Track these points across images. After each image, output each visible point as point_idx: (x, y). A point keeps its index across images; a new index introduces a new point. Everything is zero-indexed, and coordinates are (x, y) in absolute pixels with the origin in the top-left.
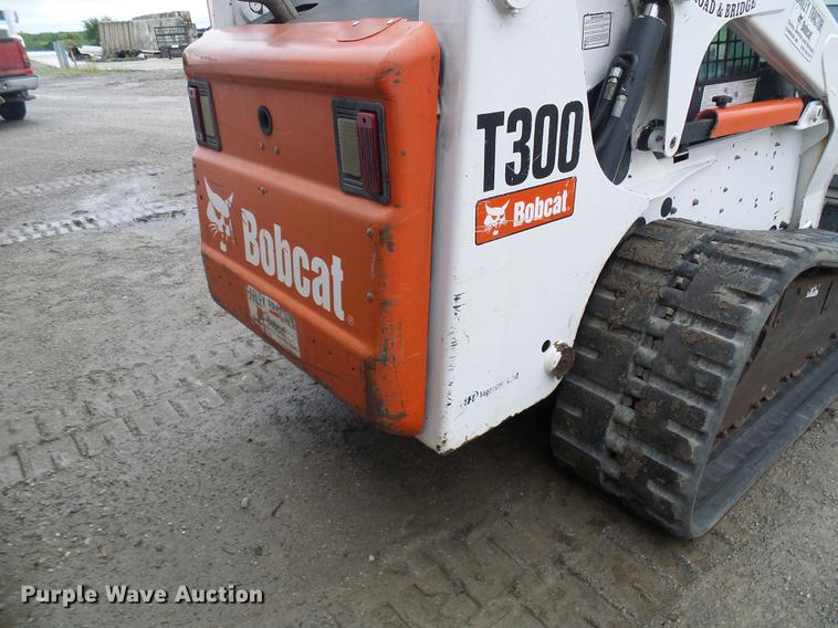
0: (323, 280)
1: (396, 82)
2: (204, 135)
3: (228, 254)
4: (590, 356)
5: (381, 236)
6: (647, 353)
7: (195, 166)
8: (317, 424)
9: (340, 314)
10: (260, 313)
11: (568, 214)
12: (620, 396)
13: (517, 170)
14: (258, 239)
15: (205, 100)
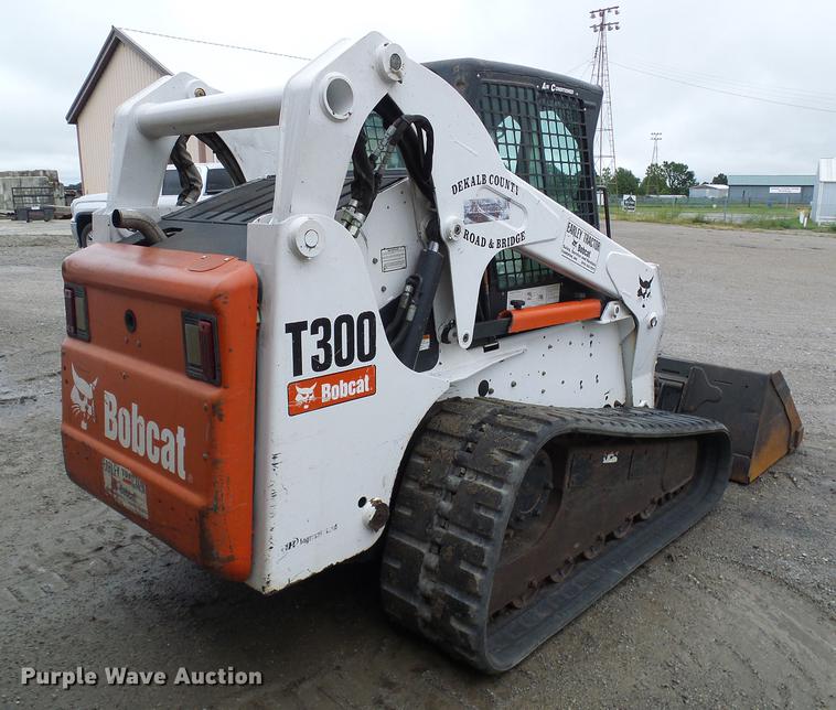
0: (170, 447)
1: (225, 303)
2: (76, 329)
3: (88, 432)
4: (406, 513)
5: (214, 409)
6: (446, 505)
7: (63, 354)
8: (164, 602)
9: (182, 474)
10: (114, 483)
11: (372, 392)
12: (428, 545)
13: (322, 361)
14: (117, 417)
15: (79, 301)
